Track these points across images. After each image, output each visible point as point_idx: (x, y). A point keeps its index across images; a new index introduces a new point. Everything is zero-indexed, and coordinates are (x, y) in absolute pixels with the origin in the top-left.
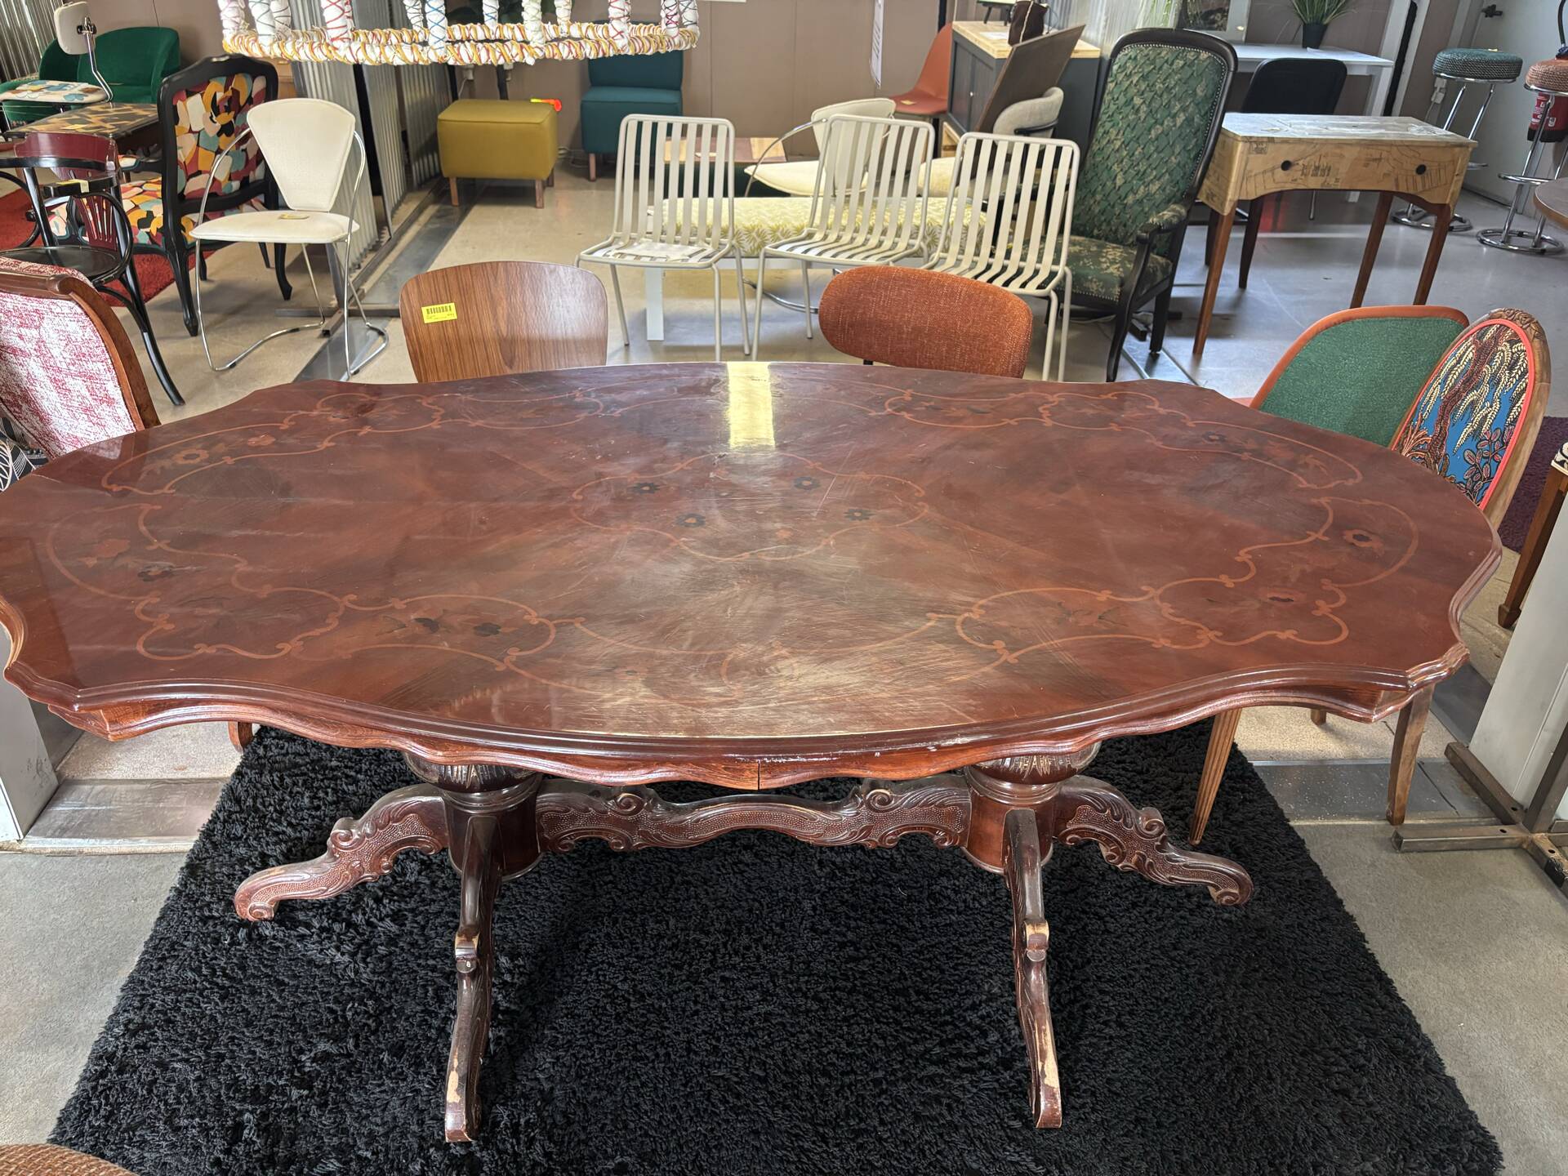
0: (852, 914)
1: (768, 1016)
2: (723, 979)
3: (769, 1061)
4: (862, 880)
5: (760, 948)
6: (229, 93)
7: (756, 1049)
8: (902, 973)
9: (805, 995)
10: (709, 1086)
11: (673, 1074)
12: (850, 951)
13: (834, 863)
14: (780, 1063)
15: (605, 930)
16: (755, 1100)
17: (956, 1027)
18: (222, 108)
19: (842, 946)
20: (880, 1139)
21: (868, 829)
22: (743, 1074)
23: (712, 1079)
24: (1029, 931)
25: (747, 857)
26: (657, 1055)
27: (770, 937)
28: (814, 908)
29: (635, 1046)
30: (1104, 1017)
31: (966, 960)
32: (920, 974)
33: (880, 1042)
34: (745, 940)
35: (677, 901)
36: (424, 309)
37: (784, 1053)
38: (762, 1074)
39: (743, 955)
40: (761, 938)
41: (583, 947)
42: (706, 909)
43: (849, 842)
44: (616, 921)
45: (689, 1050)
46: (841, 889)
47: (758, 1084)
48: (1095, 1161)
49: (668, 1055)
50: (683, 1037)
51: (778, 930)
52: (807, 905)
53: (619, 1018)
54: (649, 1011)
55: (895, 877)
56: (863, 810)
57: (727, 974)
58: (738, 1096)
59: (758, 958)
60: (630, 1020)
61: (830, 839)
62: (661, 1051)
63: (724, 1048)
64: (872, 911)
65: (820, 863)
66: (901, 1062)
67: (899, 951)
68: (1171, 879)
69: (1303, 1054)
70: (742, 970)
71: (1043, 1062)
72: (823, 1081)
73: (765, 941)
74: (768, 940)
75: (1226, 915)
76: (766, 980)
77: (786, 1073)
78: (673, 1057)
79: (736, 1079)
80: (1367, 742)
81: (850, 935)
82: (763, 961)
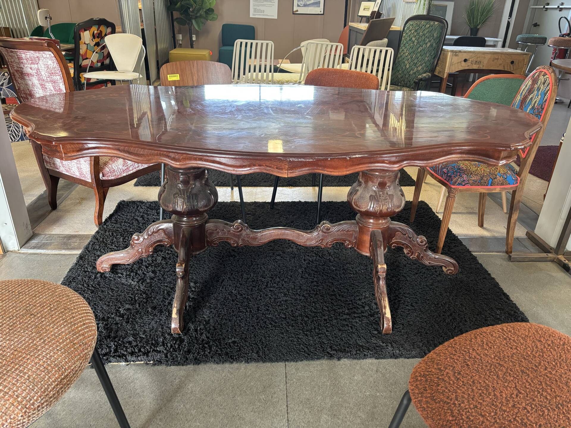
0: (316, 273)
1: (286, 301)
2: (270, 290)
3: (287, 313)
4: (319, 265)
5: (283, 282)
6: (99, 32)
7: (282, 310)
8: (333, 290)
9: (299, 295)
10: (265, 320)
11: (252, 316)
12: (315, 283)
13: (309, 260)
14: (290, 314)
15: (228, 276)
16: (282, 324)
17: (353, 305)
18: (96, 37)
19: (312, 282)
20: (327, 336)
21: (322, 240)
22: (277, 316)
23: (268, 318)
24: (379, 266)
25: (278, 258)
26: (247, 311)
27: (287, 279)
28: (302, 272)
29: (239, 308)
30: (406, 303)
31: (357, 287)
32: (340, 290)
33: (326, 309)
34: (278, 279)
35: (254, 269)
36: (168, 76)
37: (292, 311)
38: (284, 317)
39: (277, 284)
40: (284, 280)
41: (220, 281)
42: (264, 271)
43: (315, 245)
44: (232, 274)
45: (258, 310)
46: (312, 267)
47: (283, 319)
48: (404, 343)
49: (251, 311)
50: (256, 306)
51: (290, 277)
52: (300, 271)
53: (233, 301)
54: (244, 299)
55: (331, 264)
56: (321, 233)
57: (272, 289)
58: (276, 323)
59: (283, 285)
60: (237, 301)
61: (308, 243)
62: (248, 310)
63: (271, 309)
64: (323, 273)
65: (304, 260)
66: (334, 314)
67: (332, 284)
68: (429, 263)
69: (478, 315)
70: (277, 288)
71: (385, 309)
72: (306, 319)
73: (285, 280)
74: (286, 280)
75: (449, 277)
76: (285, 291)
77: (293, 317)
78: (252, 311)
79: (275, 318)
80: (497, 232)
81: (315, 279)
82: (284, 286)
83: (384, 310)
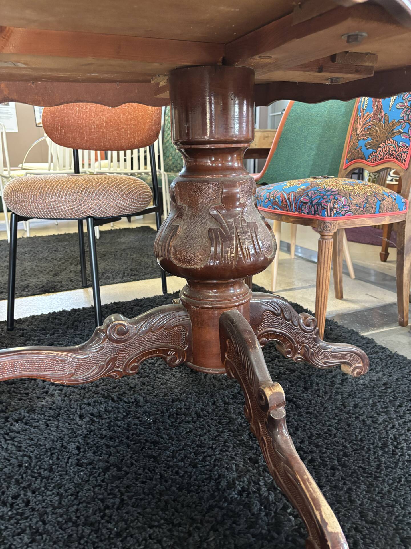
0: (111, 443)
4: (116, 419)
5: (29, 494)
8: (162, 477)
9: (75, 523)
12: (114, 471)
13: (92, 414)
17: (221, 508)
19: (106, 470)
21: (114, 359)
24: (268, 393)
25: (18, 426)
27: (38, 481)
28: (78, 448)
31: (210, 452)
39: (12, 505)
40: (30, 485)
43: (98, 377)
46: (99, 429)
51: (46, 473)
52: (72, 447)
55: (140, 410)
56: (107, 344)
59: (27, 503)
61: (81, 377)
64: (128, 438)
65: (81, 417)
68: (325, 363)
70: (11, 518)
73: (34, 486)
74: (36, 485)
75: (361, 381)
76: (34, 520)
81: (112, 459)
82: (32, 504)
83: (317, 513)
